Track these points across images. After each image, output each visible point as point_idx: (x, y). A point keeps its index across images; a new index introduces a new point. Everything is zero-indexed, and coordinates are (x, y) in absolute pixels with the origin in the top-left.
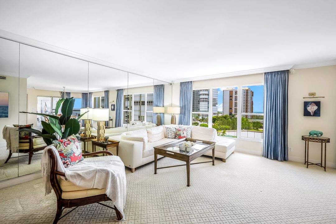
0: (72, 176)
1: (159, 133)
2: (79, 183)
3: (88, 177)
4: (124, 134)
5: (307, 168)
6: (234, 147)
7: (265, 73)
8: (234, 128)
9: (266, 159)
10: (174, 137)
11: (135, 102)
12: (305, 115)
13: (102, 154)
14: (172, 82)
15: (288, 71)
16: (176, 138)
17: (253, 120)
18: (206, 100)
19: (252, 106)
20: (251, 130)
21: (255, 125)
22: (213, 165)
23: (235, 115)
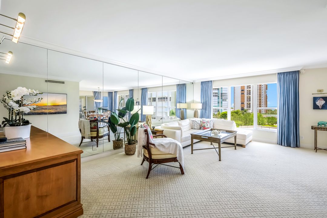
0: (158, 145)
1: (187, 125)
2: (161, 149)
3: (167, 146)
4: (163, 125)
5: (316, 152)
6: (252, 136)
7: (278, 73)
8: (246, 124)
9: (280, 146)
10: (199, 128)
11: (158, 98)
12: (314, 108)
13: (161, 137)
14: (194, 81)
15: (298, 72)
16: (201, 129)
17: (267, 115)
18: (216, 94)
19: (266, 100)
20: (265, 126)
21: (270, 120)
22: (235, 149)
23: (248, 109)
